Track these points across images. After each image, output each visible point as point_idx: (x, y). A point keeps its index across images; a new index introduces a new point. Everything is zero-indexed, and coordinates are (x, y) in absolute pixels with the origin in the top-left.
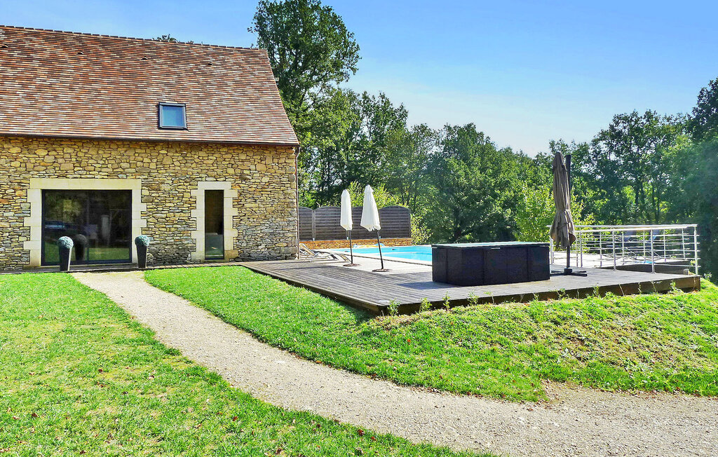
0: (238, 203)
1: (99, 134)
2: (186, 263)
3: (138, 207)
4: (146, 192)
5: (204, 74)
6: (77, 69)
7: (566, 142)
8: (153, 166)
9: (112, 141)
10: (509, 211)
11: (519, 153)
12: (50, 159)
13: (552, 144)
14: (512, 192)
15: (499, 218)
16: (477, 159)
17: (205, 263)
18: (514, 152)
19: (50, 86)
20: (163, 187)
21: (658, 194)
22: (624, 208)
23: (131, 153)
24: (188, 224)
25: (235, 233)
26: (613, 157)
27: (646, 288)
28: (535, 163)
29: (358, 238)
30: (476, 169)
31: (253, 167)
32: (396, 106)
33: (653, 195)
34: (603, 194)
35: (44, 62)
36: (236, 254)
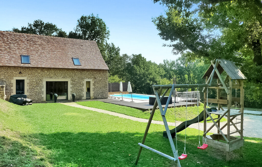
0: (94, 85)
1: (61, 67)
2: (81, 100)
3: (70, 86)
4: (72, 82)
5: (81, 49)
6: (49, 47)
7: (169, 60)
8: (73, 75)
9: (64, 69)
10: (152, 82)
11: (153, 62)
12: (48, 73)
13: (164, 61)
14: (153, 76)
15: (148, 84)
16: (142, 65)
17: (86, 100)
18: (152, 62)
19: (43, 52)
20: (76, 80)
21: (195, 77)
22: (185, 81)
23: (68, 72)
24: (82, 90)
25: (93, 92)
26: (182, 65)
27: (190, 105)
28: (158, 67)
29: (114, 92)
30: (142, 68)
31: (97, 75)
32: (116, 47)
33: (193, 77)
34: (179, 77)
35: (40, 45)
36: (93, 97)
